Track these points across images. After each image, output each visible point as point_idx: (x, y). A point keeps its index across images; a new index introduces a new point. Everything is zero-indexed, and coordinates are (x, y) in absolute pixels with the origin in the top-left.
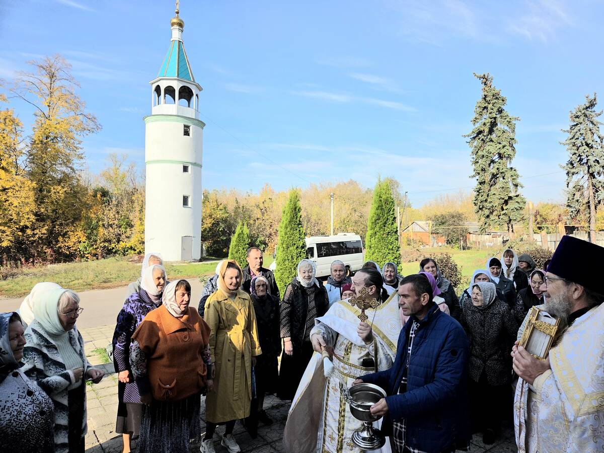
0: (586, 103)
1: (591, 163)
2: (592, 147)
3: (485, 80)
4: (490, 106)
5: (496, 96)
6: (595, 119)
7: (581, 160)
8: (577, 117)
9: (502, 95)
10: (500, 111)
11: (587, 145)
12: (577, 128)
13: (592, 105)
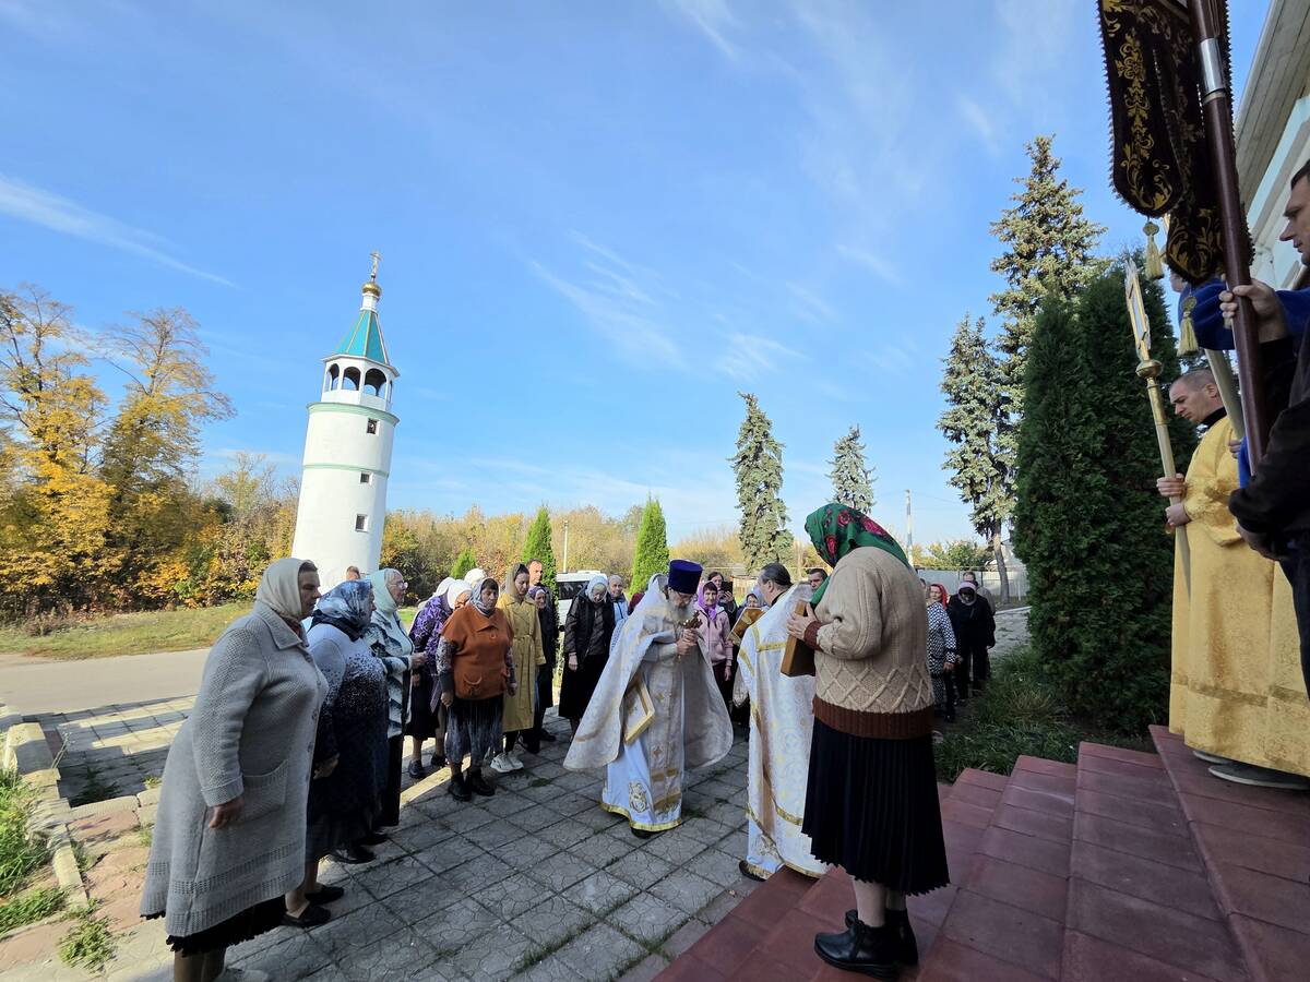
0: (849, 434)
1: (857, 499)
2: (857, 482)
3: (750, 400)
4: (756, 429)
5: (761, 419)
6: (860, 452)
7: (847, 495)
8: (841, 448)
9: (767, 418)
10: (766, 435)
11: (852, 479)
12: (842, 460)
13: (855, 437)
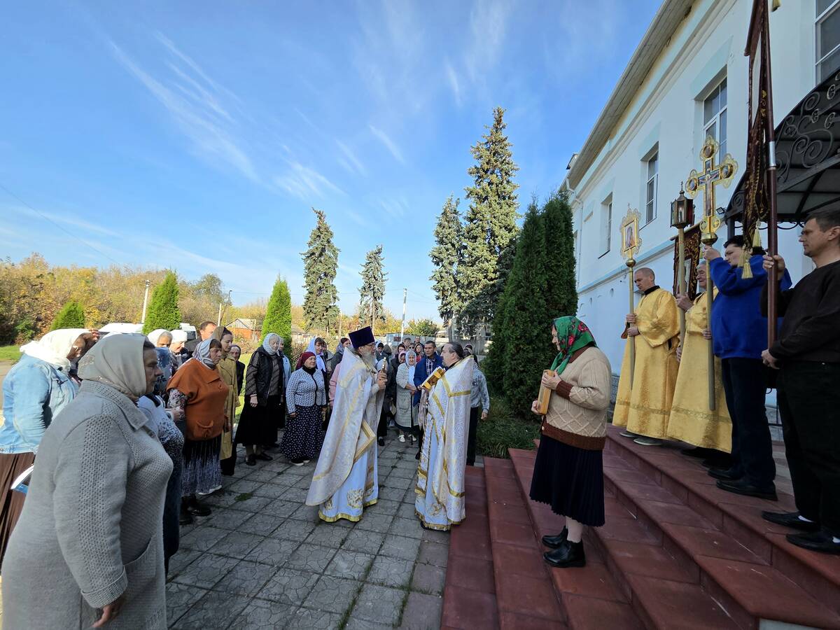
0: (375, 250)
1: (375, 290)
2: (377, 280)
3: (320, 215)
4: (322, 236)
5: (327, 229)
6: (381, 262)
7: (370, 287)
8: (370, 258)
9: (330, 229)
10: (328, 242)
11: (375, 278)
12: (370, 265)
13: (379, 252)
